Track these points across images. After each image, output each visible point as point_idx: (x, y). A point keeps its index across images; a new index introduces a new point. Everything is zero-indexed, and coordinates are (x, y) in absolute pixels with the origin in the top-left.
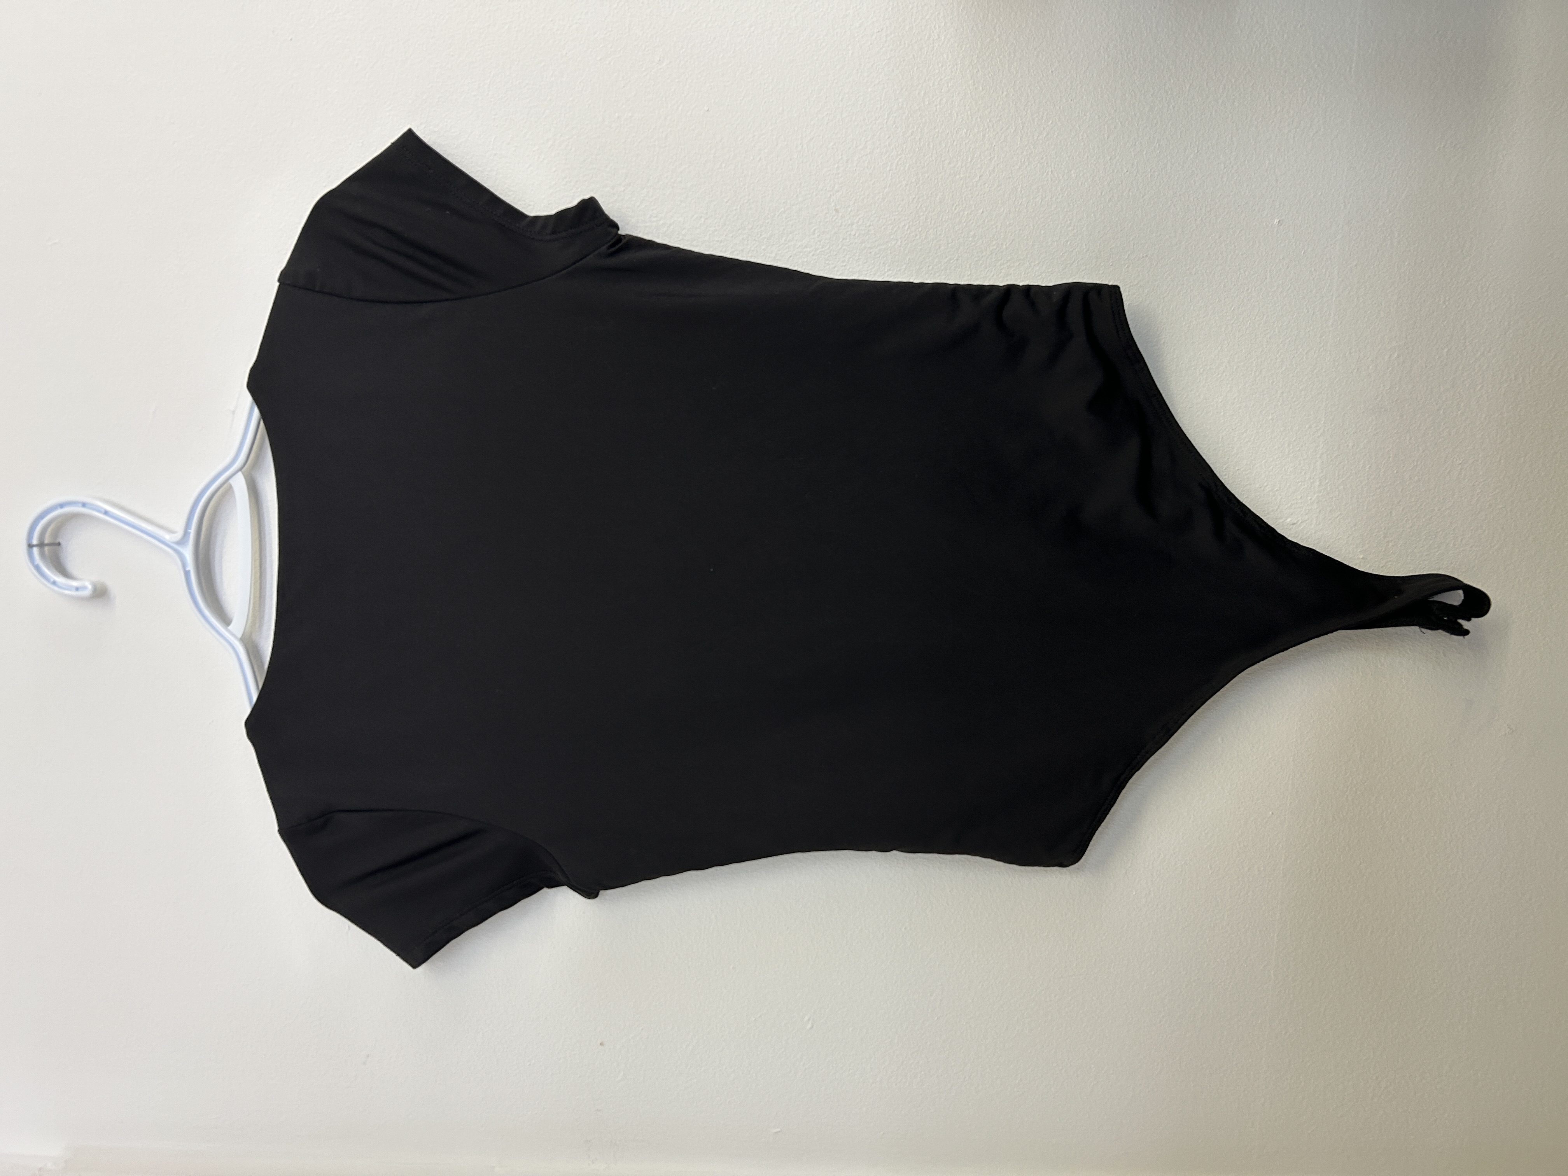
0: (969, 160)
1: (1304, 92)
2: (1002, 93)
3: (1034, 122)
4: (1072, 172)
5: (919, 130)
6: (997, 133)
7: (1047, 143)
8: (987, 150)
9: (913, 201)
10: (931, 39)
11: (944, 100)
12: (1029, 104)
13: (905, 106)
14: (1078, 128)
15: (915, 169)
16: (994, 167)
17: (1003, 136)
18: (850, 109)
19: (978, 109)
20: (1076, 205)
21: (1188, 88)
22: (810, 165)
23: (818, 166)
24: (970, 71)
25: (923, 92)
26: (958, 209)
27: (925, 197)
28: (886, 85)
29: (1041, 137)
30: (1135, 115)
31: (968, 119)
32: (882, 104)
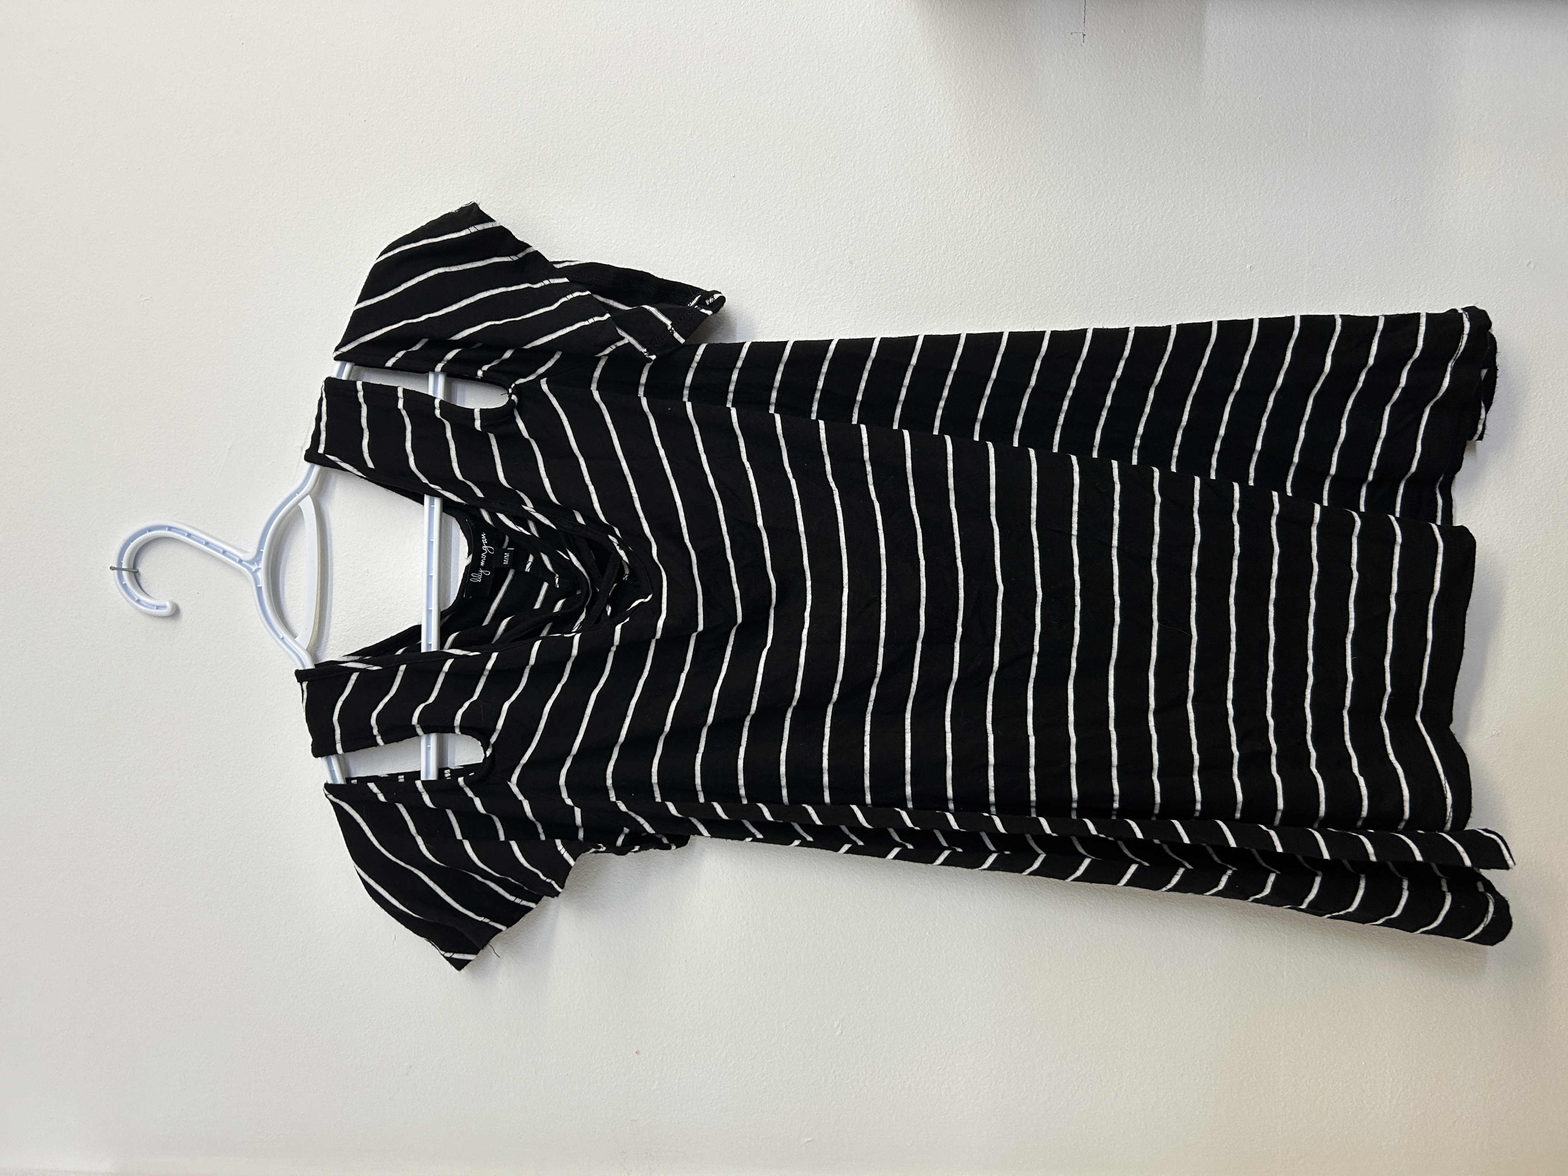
0: (969, 217)
1: (1266, 155)
2: (997, 158)
3: (1026, 183)
4: (1062, 226)
5: (924, 191)
6: (993, 193)
7: (1038, 201)
8: (985, 207)
9: (919, 253)
10: (933, 112)
11: (945, 165)
12: (1022, 167)
13: (910, 170)
14: (1065, 186)
15: (920, 225)
16: (992, 223)
17: (999, 196)
18: (861, 174)
19: (976, 173)
20: (1066, 255)
21: (1162, 152)
22: (826, 223)
23: (833, 223)
24: (968, 140)
25: (926, 158)
26: (959, 261)
27: (930, 249)
28: (893, 152)
29: (1032, 196)
30: (1117, 176)
31: (967, 181)
32: (890, 168)
